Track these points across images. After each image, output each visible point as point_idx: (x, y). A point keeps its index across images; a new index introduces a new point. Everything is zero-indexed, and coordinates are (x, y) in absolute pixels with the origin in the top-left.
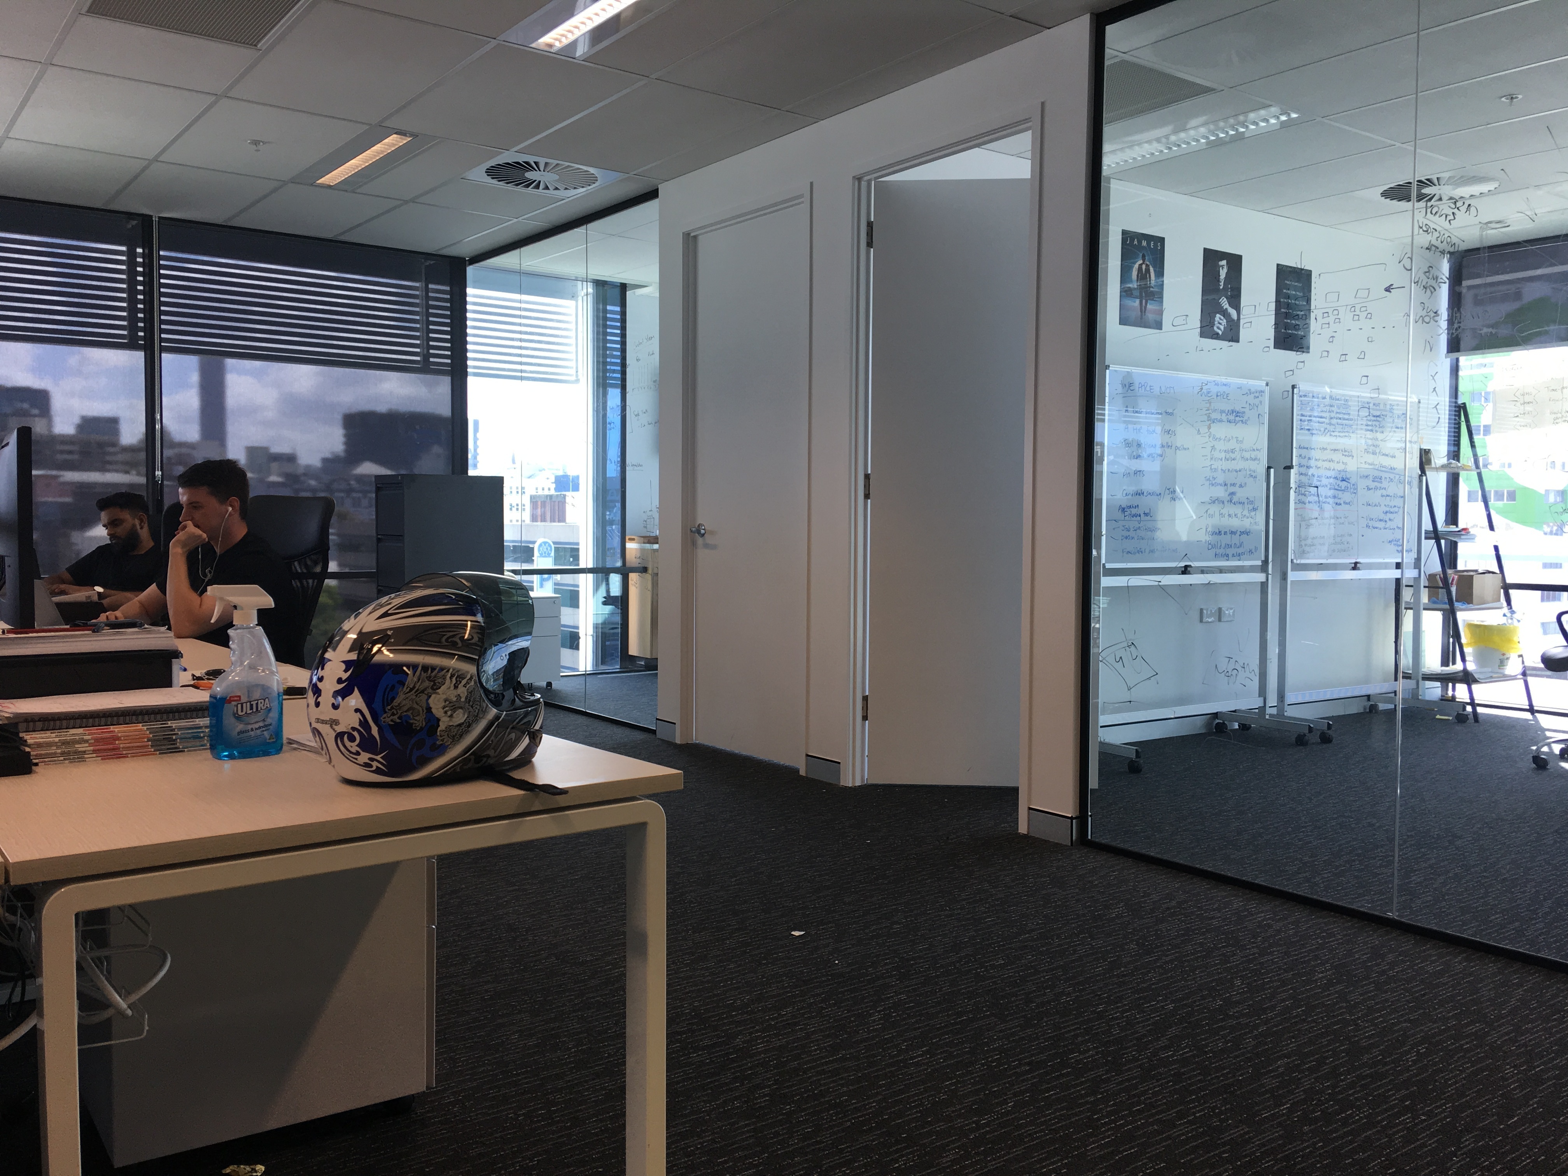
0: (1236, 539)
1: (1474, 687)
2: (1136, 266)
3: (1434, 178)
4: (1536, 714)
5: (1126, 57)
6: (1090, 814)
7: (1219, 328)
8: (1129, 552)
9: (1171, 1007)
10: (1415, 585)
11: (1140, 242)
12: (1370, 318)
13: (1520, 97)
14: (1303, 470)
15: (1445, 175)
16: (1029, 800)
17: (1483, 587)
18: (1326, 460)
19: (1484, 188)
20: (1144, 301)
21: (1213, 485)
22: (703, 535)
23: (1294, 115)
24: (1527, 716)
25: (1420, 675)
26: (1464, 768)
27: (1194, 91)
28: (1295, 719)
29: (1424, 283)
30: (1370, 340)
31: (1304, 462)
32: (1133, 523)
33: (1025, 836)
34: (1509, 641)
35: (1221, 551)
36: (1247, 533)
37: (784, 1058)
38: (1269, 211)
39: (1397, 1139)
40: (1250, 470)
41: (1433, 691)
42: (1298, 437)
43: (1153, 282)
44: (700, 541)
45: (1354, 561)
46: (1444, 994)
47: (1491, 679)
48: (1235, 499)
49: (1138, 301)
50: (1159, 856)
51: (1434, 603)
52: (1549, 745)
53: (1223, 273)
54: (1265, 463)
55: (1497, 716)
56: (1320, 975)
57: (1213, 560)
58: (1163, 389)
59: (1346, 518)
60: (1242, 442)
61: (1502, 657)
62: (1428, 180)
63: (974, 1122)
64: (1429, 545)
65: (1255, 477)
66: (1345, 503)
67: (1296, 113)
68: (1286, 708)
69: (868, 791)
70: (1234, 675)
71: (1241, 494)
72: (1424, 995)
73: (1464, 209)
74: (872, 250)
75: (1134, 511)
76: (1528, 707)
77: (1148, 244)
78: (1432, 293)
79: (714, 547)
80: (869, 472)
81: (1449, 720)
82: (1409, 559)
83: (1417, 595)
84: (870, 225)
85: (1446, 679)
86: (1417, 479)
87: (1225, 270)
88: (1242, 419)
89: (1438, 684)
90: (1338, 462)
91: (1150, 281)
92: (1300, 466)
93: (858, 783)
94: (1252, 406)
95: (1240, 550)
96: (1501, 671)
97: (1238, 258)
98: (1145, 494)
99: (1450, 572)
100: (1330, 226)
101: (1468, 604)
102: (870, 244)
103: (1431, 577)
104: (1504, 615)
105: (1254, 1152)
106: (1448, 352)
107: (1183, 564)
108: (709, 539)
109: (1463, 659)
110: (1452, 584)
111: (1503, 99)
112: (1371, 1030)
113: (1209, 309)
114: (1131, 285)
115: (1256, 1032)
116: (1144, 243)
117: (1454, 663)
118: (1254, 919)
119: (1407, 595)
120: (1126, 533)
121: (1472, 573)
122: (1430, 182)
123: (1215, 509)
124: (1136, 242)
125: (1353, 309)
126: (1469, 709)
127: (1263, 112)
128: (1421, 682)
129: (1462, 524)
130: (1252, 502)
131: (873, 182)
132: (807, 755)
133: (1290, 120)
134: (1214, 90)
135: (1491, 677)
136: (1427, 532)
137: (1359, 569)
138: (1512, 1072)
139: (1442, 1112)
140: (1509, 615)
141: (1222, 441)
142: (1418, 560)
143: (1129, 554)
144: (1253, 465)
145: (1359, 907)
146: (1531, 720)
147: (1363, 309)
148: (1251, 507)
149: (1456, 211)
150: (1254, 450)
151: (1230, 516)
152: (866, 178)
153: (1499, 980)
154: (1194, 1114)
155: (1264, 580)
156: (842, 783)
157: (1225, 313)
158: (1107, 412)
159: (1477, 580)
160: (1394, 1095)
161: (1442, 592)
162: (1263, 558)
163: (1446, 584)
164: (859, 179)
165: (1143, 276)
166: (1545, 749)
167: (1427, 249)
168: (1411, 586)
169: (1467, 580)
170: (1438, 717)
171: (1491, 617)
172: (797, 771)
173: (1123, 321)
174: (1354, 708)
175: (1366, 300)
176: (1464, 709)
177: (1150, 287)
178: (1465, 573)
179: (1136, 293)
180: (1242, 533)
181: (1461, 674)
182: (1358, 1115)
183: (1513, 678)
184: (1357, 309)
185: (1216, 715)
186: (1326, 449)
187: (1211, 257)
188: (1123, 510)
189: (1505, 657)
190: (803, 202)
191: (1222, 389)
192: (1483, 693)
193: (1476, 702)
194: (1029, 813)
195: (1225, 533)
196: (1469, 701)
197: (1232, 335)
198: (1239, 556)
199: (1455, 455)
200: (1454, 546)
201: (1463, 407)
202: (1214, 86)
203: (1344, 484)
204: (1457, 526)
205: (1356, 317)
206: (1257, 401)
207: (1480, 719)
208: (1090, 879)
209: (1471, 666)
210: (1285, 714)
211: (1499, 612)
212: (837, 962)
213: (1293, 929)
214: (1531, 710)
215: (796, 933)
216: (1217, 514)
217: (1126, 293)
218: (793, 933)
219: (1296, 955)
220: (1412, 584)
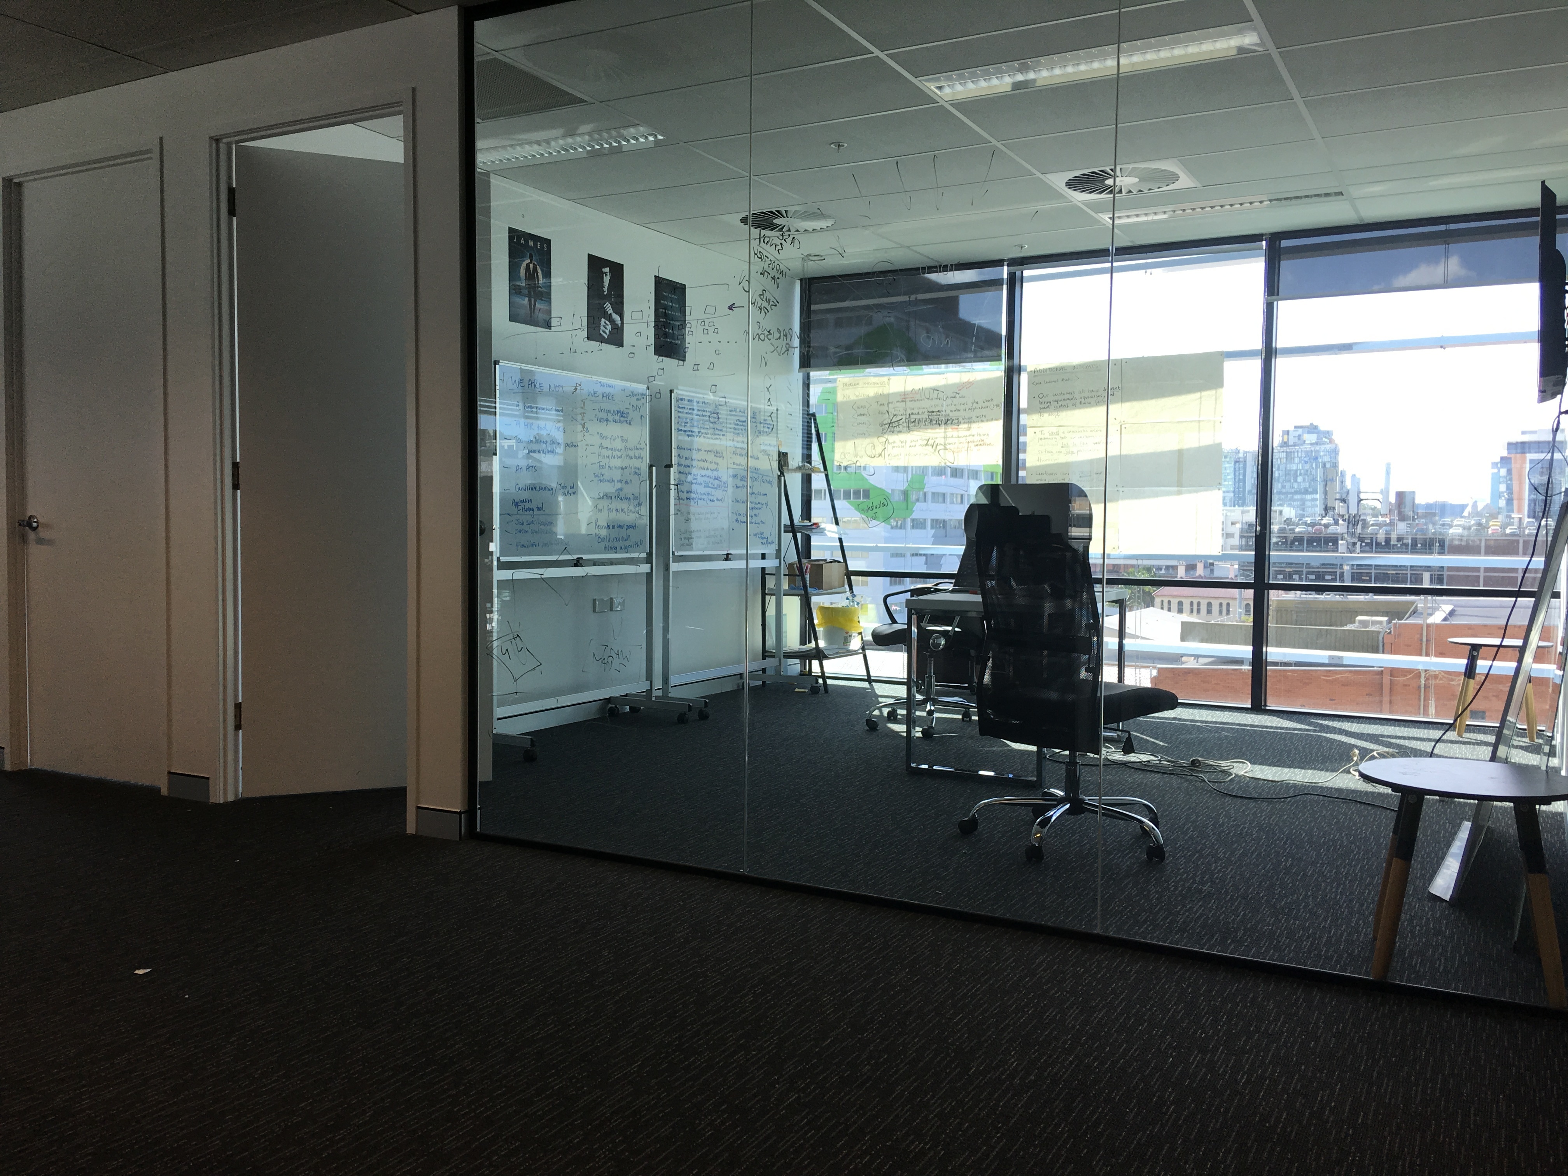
0: (623, 532)
1: (825, 662)
2: (524, 264)
3: (783, 210)
4: (873, 683)
5: (497, 56)
6: (478, 806)
7: (604, 332)
8: (523, 546)
9: (541, 987)
10: (776, 573)
11: (527, 242)
12: (717, 333)
13: (846, 145)
14: (682, 469)
15: (792, 209)
16: (418, 800)
17: (832, 574)
18: (701, 460)
19: (823, 224)
20: (533, 300)
21: (601, 481)
22: (35, 529)
23: (660, 137)
24: (865, 685)
25: (782, 654)
26: (813, 734)
27: (567, 100)
28: (677, 699)
29: (759, 305)
30: (717, 353)
31: (683, 462)
32: (526, 517)
33: (413, 836)
34: (851, 620)
35: (611, 544)
36: (632, 527)
37: (114, 1110)
38: (648, 225)
39: (730, 1076)
40: (635, 468)
41: (794, 667)
42: (676, 438)
43: (540, 282)
44: (32, 535)
45: (726, 552)
46: (780, 937)
47: (838, 655)
48: (622, 495)
49: (527, 299)
50: (545, 841)
51: (794, 589)
52: (880, 709)
53: (607, 280)
54: (647, 461)
55: (842, 686)
56: (679, 935)
57: (603, 553)
58: (552, 387)
59: (719, 513)
60: (626, 441)
61: (846, 635)
62: (778, 211)
63: (327, 1140)
64: (787, 537)
65: (639, 474)
66: (718, 500)
67: (661, 135)
68: (670, 689)
69: (243, 805)
70: (610, 662)
71: (628, 490)
72: (764, 941)
73: (789, 240)
74: (235, 218)
75: (527, 505)
76: (866, 677)
77: (535, 244)
78: (766, 314)
79: (50, 542)
80: (238, 460)
81: (805, 692)
82: (770, 550)
83: (778, 584)
84: (231, 191)
85: (805, 657)
86: (777, 479)
87: (608, 277)
88: (626, 419)
89: (798, 661)
90: (711, 463)
91: (538, 281)
92: (679, 465)
93: (231, 798)
94: (635, 408)
95: (627, 543)
96: (846, 647)
97: (620, 267)
98: (538, 489)
99: (804, 561)
100: (701, 246)
101: (820, 589)
102: (232, 212)
103: (790, 566)
104: (847, 599)
105: (605, 1113)
106: (801, 367)
107: (575, 557)
108: (43, 533)
109: (816, 639)
110: (806, 572)
111: (832, 146)
112: (718, 979)
113: (595, 314)
114: (519, 283)
115: (616, 998)
116: (531, 243)
117: (810, 642)
118: (626, 890)
119: (771, 583)
120: (519, 527)
121: (821, 562)
122: (779, 214)
123: (605, 503)
124: (522, 241)
125: (703, 323)
126: (820, 681)
127: (632, 130)
128: (783, 660)
129: (814, 520)
130: (636, 498)
131: (234, 146)
132: (170, 773)
133: (657, 141)
134: (586, 101)
135: (838, 653)
136: (785, 526)
137: (730, 560)
138: (829, 999)
139: (769, 1045)
140: (851, 598)
141: (609, 439)
142: (779, 550)
143: (524, 548)
144: (635, 463)
145: (718, 867)
146: (868, 689)
147: (711, 324)
148: (636, 502)
149: (783, 242)
150: (637, 449)
151: (617, 510)
152: (225, 141)
153: (825, 919)
154: (553, 1087)
155: (649, 571)
156: (212, 800)
157: (609, 318)
158: (498, 405)
159: (826, 567)
160: (731, 1036)
161: (799, 579)
162: (648, 551)
163: (802, 574)
164: (217, 141)
165: (531, 275)
166: (876, 713)
167: (761, 274)
168: (774, 574)
169: (818, 567)
170: (797, 690)
171: (839, 600)
172: (159, 790)
173: (513, 317)
174: (728, 687)
175: (713, 316)
176: (817, 682)
177: (538, 287)
178: (817, 563)
179: (526, 292)
180: (629, 527)
181: (814, 651)
182: (700, 1060)
183: (855, 653)
184: (707, 324)
185: (609, 700)
186: (700, 450)
187: (595, 264)
188: (517, 504)
189: (848, 635)
190: (151, 158)
191: (608, 390)
192: (832, 666)
193: (826, 675)
194: (417, 813)
195: (613, 527)
196: (820, 674)
197: (616, 338)
198: (626, 549)
199: (807, 458)
200: (808, 539)
201: (814, 415)
202: (586, 98)
203: (716, 483)
204: (810, 521)
205: (706, 331)
206: (639, 403)
207: (830, 690)
208: (476, 872)
209: (822, 644)
210: (670, 695)
211: (844, 596)
212: (187, 996)
213: (659, 895)
214: (869, 679)
215: (140, 972)
216: (606, 509)
217: (514, 290)
218: (137, 972)
219: (659, 919)
220: (774, 572)
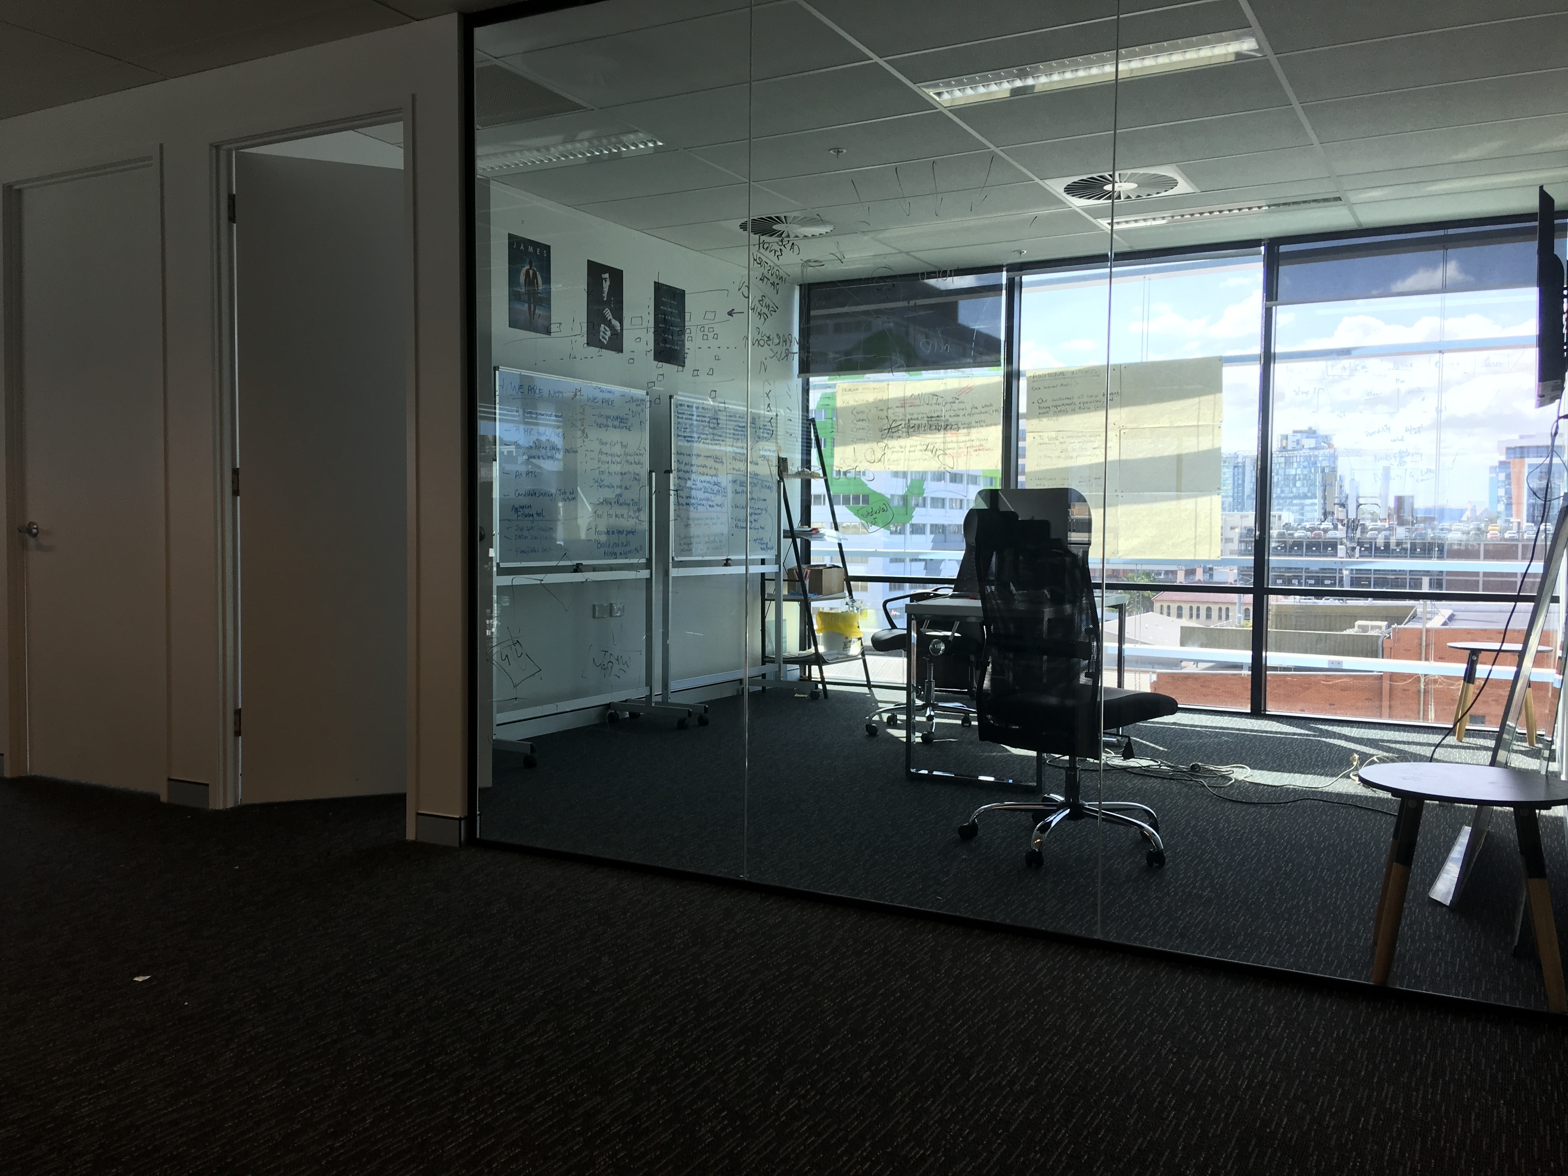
0: (623, 538)
1: (825, 668)
2: (524, 270)
3: (782, 216)
4: (873, 689)
5: (497, 62)
6: (478, 813)
7: (603, 337)
8: (523, 552)
9: (540, 993)
10: (776, 578)
11: (526, 248)
12: (717, 339)
13: (845, 151)
14: (681, 474)
15: (791, 215)
16: (417, 806)
17: (831, 579)
18: (701, 466)
19: (823, 230)
20: (532, 306)
21: (601, 487)
22: (35, 535)
23: (659, 143)
24: (865, 690)
25: (782, 659)
26: (813, 740)
27: (567, 106)
28: (677, 705)
29: (759, 311)
30: (717, 358)
31: (682, 467)
32: (526, 523)
33: (414, 843)
34: (851, 626)
35: (610, 550)
36: (632, 532)
38: (647, 231)
39: (730, 1083)
40: (635, 473)
41: (794, 672)
42: (676, 443)
43: (540, 288)
44: (31, 541)
45: (725, 558)
46: (780, 943)
47: (837, 660)
48: (621, 500)
49: (526, 305)
51: (794, 594)
52: (880, 714)
53: (606, 285)
54: (647, 467)
55: (842, 692)
56: (678, 941)
57: (602, 559)
58: (552, 392)
59: (718, 518)
60: (626, 446)
61: (845, 640)
62: (777, 217)
63: (327, 1147)
64: (787, 543)
65: (639, 480)
66: (718, 505)
67: (660, 141)
68: (670, 695)
69: (241, 812)
70: (610, 668)
71: (628, 496)
72: (764, 947)
73: (789, 246)
74: (235, 225)
75: (527, 511)
76: (866, 683)
77: (535, 251)
78: (765, 319)
79: (48, 548)
80: (238, 467)
81: (805, 698)
82: (770, 556)
83: (778, 589)
84: (231, 198)
85: (804, 662)
86: (776, 484)
87: (608, 283)
88: (625, 425)
89: (797, 666)
90: (711, 468)
91: (538, 287)
92: (679, 470)
93: (230, 805)
94: (635, 414)
95: (628, 549)
96: (846, 652)
98: (537, 495)
99: (804, 566)
100: (700, 251)
101: (819, 594)
102: (232, 219)
103: (790, 572)
104: (847, 604)
105: (605, 1120)
106: (800, 372)
107: (575, 562)
108: (43, 540)
109: (816, 645)
110: (805, 577)
111: (831, 151)
112: (718, 985)
113: (595, 320)
115: (617, 1005)
116: (531, 249)
117: (809, 647)
118: (625, 896)
119: (770, 588)
120: (519, 533)
121: (821, 568)
122: (778, 220)
123: (605, 509)
124: (522, 247)
125: (702, 329)
126: (820, 686)
127: (632, 137)
128: (782, 665)
129: (813, 526)
130: (636, 504)
131: (234, 152)
132: (169, 780)
133: (656, 147)
134: (585, 108)
135: (837, 658)
136: (785, 531)
137: (730, 565)
138: (829, 1005)
139: (769, 1051)
140: (850, 604)
141: (608, 445)
142: (778, 556)
144: (636, 469)
146: (868, 694)
147: (711, 330)
148: (636, 508)
149: (782, 247)
150: (637, 455)
151: (616, 516)
152: (225, 147)
153: (825, 924)
154: (553, 1094)
155: (648, 576)
156: (211, 807)
157: (609, 324)
158: (497, 411)
159: (825, 572)
160: (731, 1042)
161: (798, 584)
162: (647, 556)
163: (801, 579)
164: (217, 147)
165: (531, 281)
166: (876, 718)
167: (761, 279)
168: (773, 580)
169: (818, 572)
170: (796, 695)
171: (837, 605)
172: (158, 797)
173: (513, 324)
174: (729, 693)
175: (713, 322)
176: (817, 687)
177: (538, 293)
178: (816, 568)
179: (525, 298)
180: (629, 533)
181: (814, 656)
182: (700, 1067)
183: (854, 658)
184: (706, 330)
185: (608, 706)
186: (700, 456)
188: (516, 510)
189: (848, 640)
190: (151, 165)
191: (607, 396)
192: (832, 672)
193: (826, 680)
194: (417, 819)
195: (613, 532)
196: (820, 680)
197: (616, 344)
198: (625, 555)
199: (807, 463)
200: (807, 545)
201: (813, 420)
202: (585, 105)
203: (716, 488)
204: (810, 527)
205: (705, 337)
206: (639, 409)
207: (829, 696)
208: (476, 878)
209: (821, 649)
210: (669, 701)
211: (843, 601)
212: (186, 1003)
213: (659, 900)
214: (869, 685)
215: (139, 979)
216: (605, 515)
218: (136, 979)
219: (659, 925)
220: (774, 578)
